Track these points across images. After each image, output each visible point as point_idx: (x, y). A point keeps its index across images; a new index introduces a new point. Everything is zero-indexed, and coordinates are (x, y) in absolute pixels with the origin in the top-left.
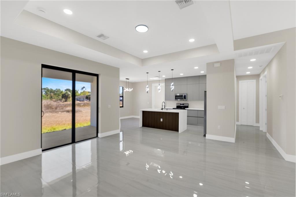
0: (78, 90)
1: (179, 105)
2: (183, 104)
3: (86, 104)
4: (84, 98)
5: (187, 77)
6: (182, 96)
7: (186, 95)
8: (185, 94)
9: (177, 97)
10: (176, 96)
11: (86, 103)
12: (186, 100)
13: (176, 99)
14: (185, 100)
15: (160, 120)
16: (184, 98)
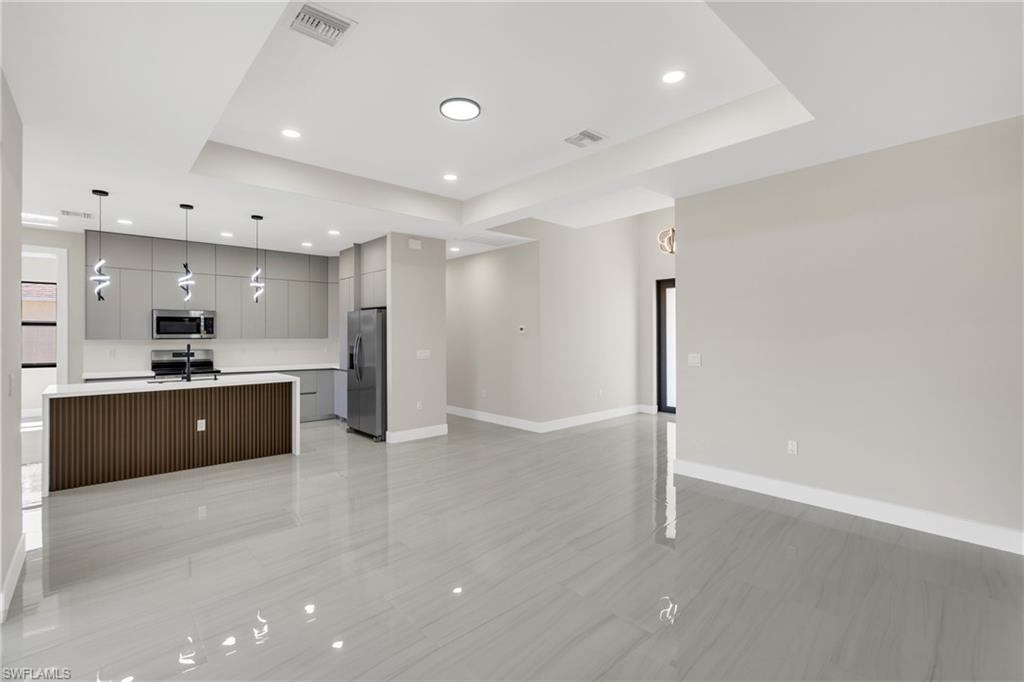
1: (170, 358)
6: (195, 320)
7: (213, 316)
10: (160, 319)
12: (213, 335)
13: (158, 332)
14: (206, 336)
15: (195, 425)
16: (205, 329)
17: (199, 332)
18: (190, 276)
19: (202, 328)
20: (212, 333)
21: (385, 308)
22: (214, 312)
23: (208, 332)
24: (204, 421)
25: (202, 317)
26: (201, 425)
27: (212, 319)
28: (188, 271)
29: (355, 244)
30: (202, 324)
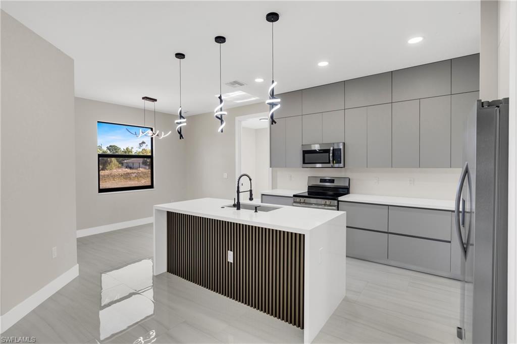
0: (132, 148)
1: (318, 183)
2: (332, 181)
3: (141, 175)
4: (139, 163)
5: (344, 83)
6: (327, 151)
7: (341, 147)
8: (338, 143)
9: (309, 157)
10: (305, 152)
11: (142, 172)
12: (341, 165)
13: (304, 163)
14: (336, 165)
16: (334, 159)
19: (331, 159)
20: (340, 163)
22: (343, 143)
23: (337, 162)
25: (331, 149)
27: (340, 150)
30: (331, 155)
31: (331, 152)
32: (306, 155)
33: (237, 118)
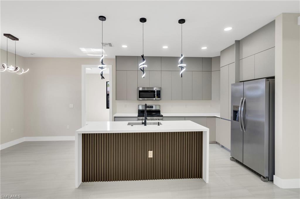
2: (152, 107)
6: (153, 92)
12: (160, 99)
13: (140, 97)
14: (157, 99)
15: (147, 154)
16: (157, 96)
17: (154, 97)
18: (145, 62)
19: (156, 96)
20: (160, 97)
21: (273, 78)
22: (161, 88)
23: (158, 97)
24: (152, 152)
25: (156, 90)
26: (151, 154)
27: (160, 91)
28: (144, 60)
29: (236, 41)
30: (156, 93)
31: (156, 92)
32: (141, 93)
33: (83, 66)
